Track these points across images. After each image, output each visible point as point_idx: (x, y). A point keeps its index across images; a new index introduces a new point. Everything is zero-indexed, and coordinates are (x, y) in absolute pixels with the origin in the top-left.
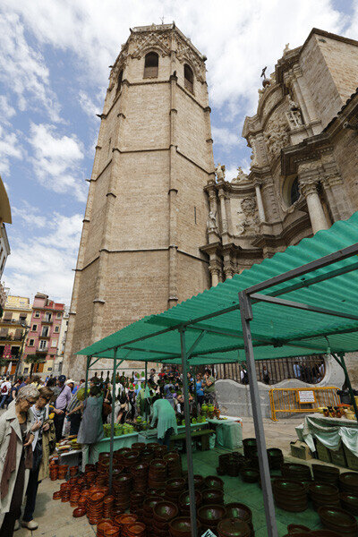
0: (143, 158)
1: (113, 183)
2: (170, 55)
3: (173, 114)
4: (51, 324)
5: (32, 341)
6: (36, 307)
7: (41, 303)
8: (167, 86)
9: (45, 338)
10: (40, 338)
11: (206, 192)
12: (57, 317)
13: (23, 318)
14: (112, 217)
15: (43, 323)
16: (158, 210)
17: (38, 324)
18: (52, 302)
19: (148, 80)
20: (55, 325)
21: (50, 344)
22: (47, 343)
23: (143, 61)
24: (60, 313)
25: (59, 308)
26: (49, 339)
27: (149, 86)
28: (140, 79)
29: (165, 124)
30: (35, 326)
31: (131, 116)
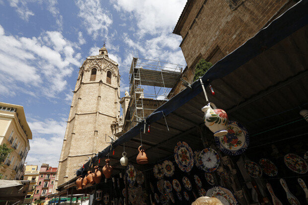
0: (86, 117)
1: (74, 128)
2: (101, 70)
3: (99, 98)
4: (49, 180)
5: (38, 191)
6: (41, 172)
7: (44, 170)
8: (98, 84)
9: (46, 188)
10: (43, 189)
11: (112, 126)
12: (53, 176)
13: (34, 179)
14: (73, 143)
15: (45, 180)
16: (90, 138)
17: (42, 181)
18: (51, 168)
19: (92, 82)
20: (51, 181)
21: (48, 191)
22: (46, 190)
23: (90, 72)
24: (54, 174)
25: (54, 171)
26: (48, 189)
27: (92, 84)
28: (88, 81)
29: (96, 102)
30: (40, 182)
31: (83, 98)
